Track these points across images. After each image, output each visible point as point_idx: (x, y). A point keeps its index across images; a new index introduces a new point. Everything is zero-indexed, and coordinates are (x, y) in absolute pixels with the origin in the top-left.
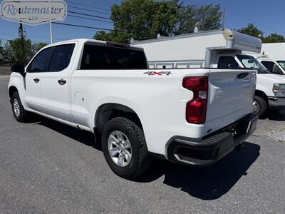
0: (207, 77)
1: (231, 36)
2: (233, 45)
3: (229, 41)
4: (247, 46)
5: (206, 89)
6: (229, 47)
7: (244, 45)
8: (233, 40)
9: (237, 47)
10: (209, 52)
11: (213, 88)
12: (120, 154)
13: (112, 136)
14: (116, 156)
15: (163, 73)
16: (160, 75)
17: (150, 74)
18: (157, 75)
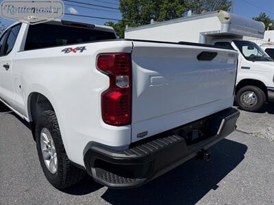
0: (130, 54)
1: (227, 19)
2: (229, 29)
3: (225, 25)
4: (247, 30)
5: (129, 73)
6: (224, 30)
7: (243, 29)
8: (230, 23)
9: (234, 31)
10: (203, 37)
12: (52, 157)
13: (43, 134)
14: (49, 158)
15: (78, 49)
16: (75, 52)
17: (66, 51)
18: (72, 52)
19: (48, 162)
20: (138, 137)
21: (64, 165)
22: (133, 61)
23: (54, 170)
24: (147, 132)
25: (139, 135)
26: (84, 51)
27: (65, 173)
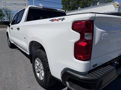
0: (93, 21)
5: (92, 31)
11: (98, 31)
12: (40, 72)
13: (36, 61)
14: (39, 72)
15: (60, 19)
16: (58, 21)
17: (52, 21)
18: (56, 21)
19: (38, 74)
20: (93, 67)
21: (48, 77)
22: (94, 25)
23: (42, 79)
24: (97, 64)
25: (94, 66)
26: (64, 20)
27: (48, 81)
